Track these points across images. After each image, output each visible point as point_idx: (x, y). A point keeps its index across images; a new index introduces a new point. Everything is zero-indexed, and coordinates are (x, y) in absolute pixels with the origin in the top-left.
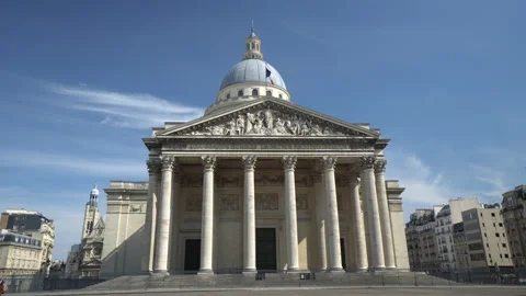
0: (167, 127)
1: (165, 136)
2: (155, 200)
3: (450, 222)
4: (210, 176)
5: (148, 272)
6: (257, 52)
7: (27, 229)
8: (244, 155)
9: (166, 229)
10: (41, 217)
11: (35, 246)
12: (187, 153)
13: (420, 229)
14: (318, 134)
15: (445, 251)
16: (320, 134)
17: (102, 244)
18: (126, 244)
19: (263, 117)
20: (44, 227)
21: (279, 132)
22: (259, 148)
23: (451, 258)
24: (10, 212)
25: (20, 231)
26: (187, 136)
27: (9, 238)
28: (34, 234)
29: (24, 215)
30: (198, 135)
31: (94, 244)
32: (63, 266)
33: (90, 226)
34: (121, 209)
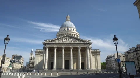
0: (47, 40)
1: (47, 42)
2: (45, 55)
3: (114, 58)
4: (55, 50)
5: (43, 69)
6: (69, 19)
7: (18, 59)
8: (62, 46)
9: (47, 61)
10: (21, 56)
11: (19, 63)
12: (51, 46)
13: (109, 59)
14: (77, 42)
15: (113, 65)
16: (78, 42)
17: (34, 62)
18: (39, 63)
19: (66, 38)
20: (21, 59)
21: (70, 41)
22: (65, 45)
23: (115, 66)
24: (14, 55)
25: (16, 59)
26: (51, 42)
27: (14, 61)
28: (19, 60)
29: (17, 56)
30: (53, 42)
31: (32, 62)
32: (25, 67)
33: (31, 58)
34: (38, 55)
